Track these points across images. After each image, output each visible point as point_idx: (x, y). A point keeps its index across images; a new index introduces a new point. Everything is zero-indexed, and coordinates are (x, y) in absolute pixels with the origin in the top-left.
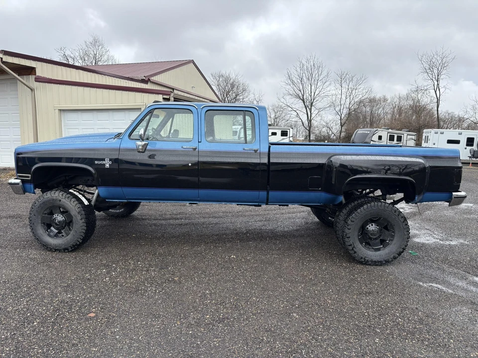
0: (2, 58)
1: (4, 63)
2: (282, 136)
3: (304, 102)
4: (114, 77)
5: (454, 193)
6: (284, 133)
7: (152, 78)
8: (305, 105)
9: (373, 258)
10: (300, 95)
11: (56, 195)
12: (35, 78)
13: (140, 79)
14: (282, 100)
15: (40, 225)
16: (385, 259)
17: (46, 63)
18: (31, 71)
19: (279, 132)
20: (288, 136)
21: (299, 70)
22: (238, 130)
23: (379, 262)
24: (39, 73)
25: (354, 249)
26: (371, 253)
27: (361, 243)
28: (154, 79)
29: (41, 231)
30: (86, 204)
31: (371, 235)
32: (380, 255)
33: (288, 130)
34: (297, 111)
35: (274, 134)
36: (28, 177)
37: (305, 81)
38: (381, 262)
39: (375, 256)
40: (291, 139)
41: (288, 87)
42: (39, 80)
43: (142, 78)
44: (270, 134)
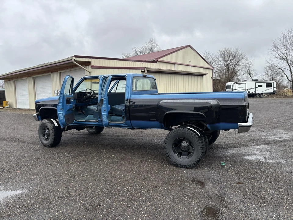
0: (74, 59)
1: (75, 61)
2: (267, 87)
3: (288, 62)
4: (134, 61)
5: (239, 124)
6: (269, 85)
7: (160, 59)
8: (288, 64)
9: (181, 163)
10: (284, 57)
11: (45, 121)
12: (91, 67)
13: (152, 60)
14: (270, 62)
15: (41, 134)
16: (188, 164)
17: (97, 58)
18: (89, 63)
19: (264, 85)
20: (272, 87)
21: (282, 40)
22: (232, 85)
23: (184, 165)
24: (93, 64)
25: (169, 156)
26: (181, 159)
27: (175, 153)
28: (162, 60)
29: (42, 137)
30: (56, 125)
31: (183, 148)
32: (186, 162)
33: (272, 83)
34: (283, 69)
35: (261, 86)
36: (38, 113)
37: (289, 47)
38: (186, 166)
39: (183, 162)
40: (275, 89)
41: (274, 53)
42: (93, 67)
43: (153, 60)
44: (257, 86)
